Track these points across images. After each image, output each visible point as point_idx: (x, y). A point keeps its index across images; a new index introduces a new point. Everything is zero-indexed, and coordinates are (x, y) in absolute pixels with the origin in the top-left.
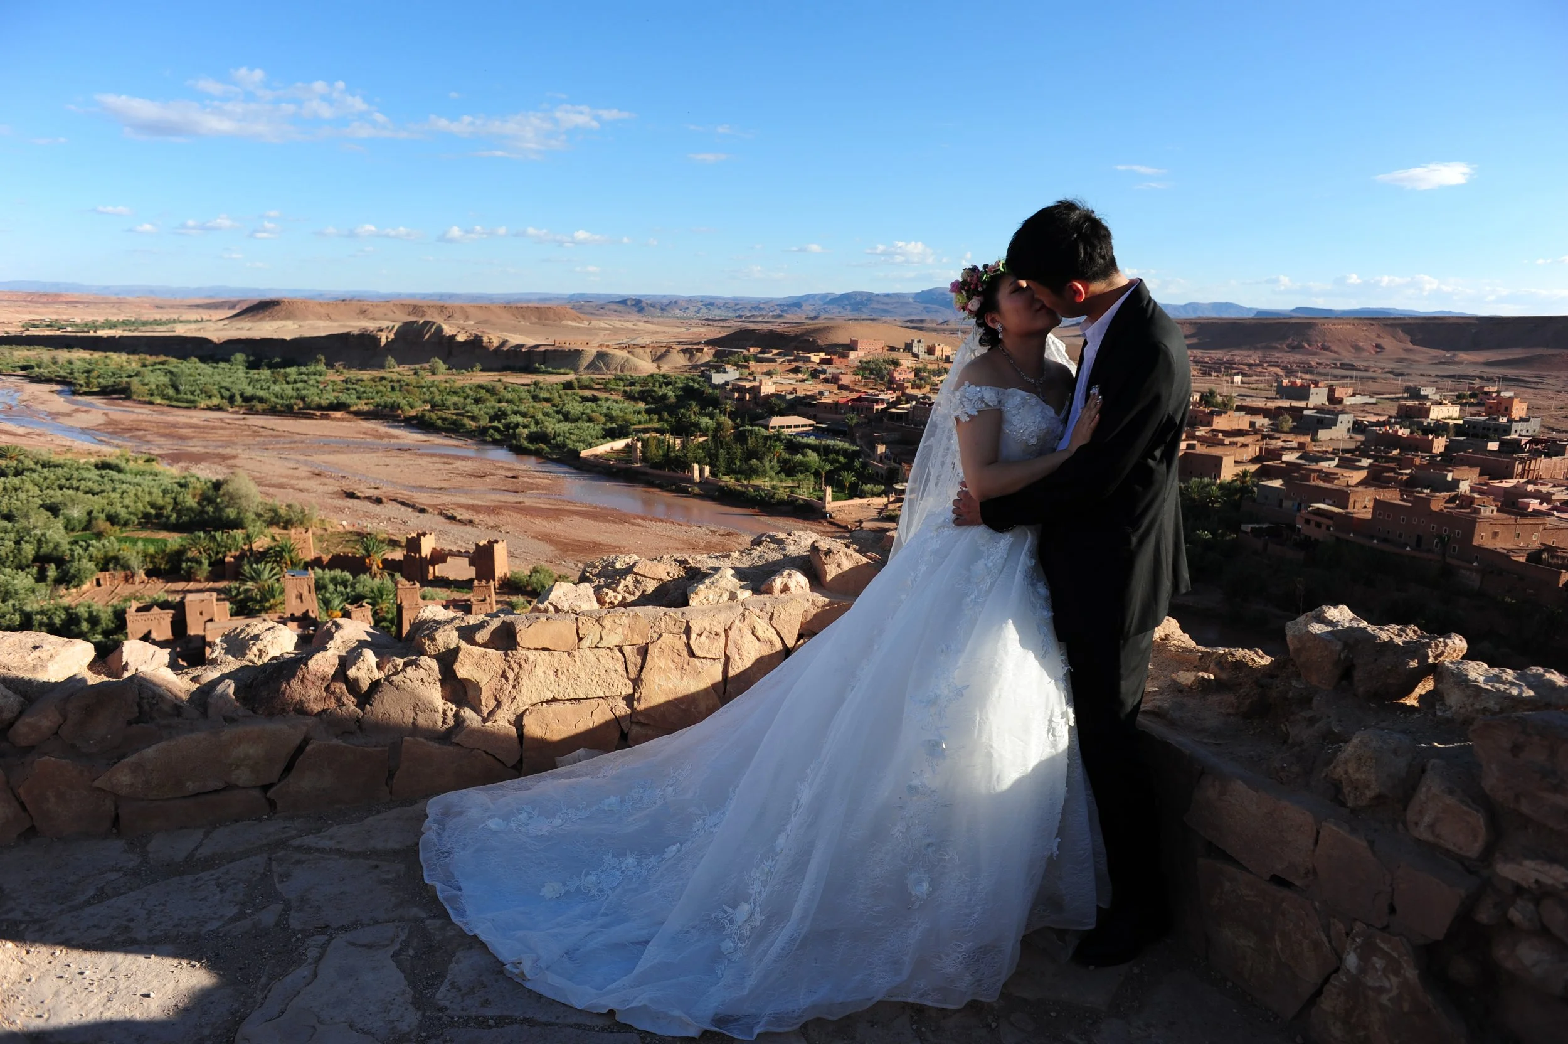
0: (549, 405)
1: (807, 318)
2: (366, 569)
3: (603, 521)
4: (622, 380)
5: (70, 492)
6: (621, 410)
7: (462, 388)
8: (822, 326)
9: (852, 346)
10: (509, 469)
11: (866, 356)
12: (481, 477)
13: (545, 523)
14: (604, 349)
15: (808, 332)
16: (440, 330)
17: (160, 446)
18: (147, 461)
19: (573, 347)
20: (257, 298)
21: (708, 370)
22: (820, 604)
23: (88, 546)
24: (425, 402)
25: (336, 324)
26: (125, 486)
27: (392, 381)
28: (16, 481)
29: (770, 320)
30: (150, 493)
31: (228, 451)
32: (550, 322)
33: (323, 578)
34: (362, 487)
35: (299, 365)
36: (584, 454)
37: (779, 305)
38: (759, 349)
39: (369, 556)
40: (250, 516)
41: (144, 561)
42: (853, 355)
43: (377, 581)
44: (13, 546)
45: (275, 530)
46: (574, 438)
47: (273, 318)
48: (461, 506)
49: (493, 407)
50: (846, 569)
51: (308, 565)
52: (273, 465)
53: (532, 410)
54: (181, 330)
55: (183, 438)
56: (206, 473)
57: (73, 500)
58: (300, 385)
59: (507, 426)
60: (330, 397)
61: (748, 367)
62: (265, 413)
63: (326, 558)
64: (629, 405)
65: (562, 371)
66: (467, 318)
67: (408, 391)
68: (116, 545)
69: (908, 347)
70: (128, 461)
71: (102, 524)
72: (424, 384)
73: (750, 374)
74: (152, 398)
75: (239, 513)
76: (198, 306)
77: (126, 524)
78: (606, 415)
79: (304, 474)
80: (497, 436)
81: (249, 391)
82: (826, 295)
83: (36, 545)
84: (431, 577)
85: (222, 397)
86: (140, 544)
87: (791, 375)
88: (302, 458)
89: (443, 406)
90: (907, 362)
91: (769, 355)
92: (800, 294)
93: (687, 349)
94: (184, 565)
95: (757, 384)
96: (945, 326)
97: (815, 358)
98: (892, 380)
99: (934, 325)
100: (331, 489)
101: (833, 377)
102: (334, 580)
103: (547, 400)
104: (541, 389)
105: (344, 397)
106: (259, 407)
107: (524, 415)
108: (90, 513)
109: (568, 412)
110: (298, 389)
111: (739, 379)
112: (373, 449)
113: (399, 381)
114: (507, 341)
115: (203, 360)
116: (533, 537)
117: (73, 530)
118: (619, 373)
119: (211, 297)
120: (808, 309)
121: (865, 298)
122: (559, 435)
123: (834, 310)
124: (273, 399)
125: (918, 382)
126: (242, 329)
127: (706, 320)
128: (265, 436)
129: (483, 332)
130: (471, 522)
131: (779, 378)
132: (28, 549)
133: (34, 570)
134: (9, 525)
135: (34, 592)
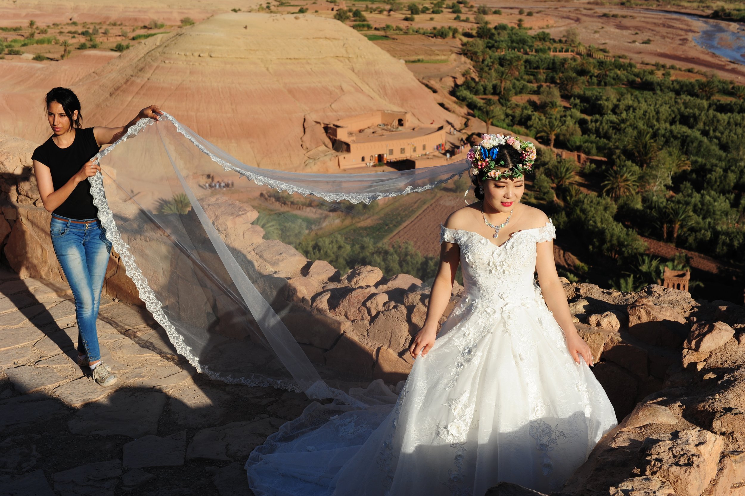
22: (616, 341)
44: (722, 173)
50: (643, 322)
83: (738, 175)
132: (732, 177)
133: (732, 196)
134: (724, 155)
135: (727, 214)
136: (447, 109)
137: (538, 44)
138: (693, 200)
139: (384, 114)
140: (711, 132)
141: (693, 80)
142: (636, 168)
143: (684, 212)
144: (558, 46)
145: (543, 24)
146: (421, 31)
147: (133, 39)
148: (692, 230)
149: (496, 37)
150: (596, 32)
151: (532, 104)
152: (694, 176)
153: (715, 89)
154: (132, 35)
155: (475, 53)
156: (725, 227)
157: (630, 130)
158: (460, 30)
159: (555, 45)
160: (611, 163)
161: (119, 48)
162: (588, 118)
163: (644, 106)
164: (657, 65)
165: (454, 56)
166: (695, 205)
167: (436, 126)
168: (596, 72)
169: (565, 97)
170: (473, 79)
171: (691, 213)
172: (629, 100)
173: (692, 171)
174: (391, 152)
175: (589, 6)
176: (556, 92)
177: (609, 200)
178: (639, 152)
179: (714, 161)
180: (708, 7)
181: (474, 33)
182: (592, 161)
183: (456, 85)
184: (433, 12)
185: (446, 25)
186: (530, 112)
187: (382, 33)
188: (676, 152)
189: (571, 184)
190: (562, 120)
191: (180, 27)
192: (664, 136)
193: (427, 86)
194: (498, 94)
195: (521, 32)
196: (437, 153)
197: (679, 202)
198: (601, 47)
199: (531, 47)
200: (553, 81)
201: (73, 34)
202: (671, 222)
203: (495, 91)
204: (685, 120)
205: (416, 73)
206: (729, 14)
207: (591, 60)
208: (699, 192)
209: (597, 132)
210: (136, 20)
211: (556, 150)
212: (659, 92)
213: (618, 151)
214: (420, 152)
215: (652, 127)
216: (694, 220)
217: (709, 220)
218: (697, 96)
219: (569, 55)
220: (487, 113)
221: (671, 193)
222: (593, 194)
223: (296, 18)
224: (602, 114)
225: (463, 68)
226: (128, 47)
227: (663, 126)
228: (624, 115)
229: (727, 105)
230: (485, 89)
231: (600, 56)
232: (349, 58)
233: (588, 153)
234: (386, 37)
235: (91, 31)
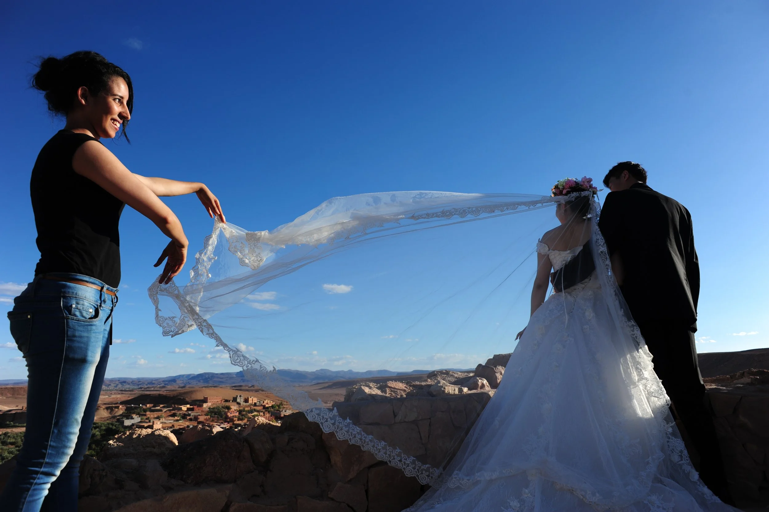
0: (13, 446)
1: (179, 387)
8: (188, 390)
9: (205, 400)
11: (212, 405)
15: (181, 394)
21: (121, 418)
29: (158, 389)
32: (20, 396)
37: (164, 381)
38: (152, 405)
42: (205, 405)
61: (145, 415)
69: (235, 400)
73: (147, 419)
82: (189, 375)
87: (171, 418)
90: (234, 407)
91: (158, 408)
92: (175, 375)
93: (109, 407)
95: (151, 424)
96: (252, 388)
97: (184, 408)
98: (227, 417)
99: (247, 388)
101: (194, 418)
104: (9, 437)
111: (140, 422)
120: (180, 382)
121: (210, 376)
123: (194, 383)
125: (241, 417)
127: (122, 390)
131: (164, 420)
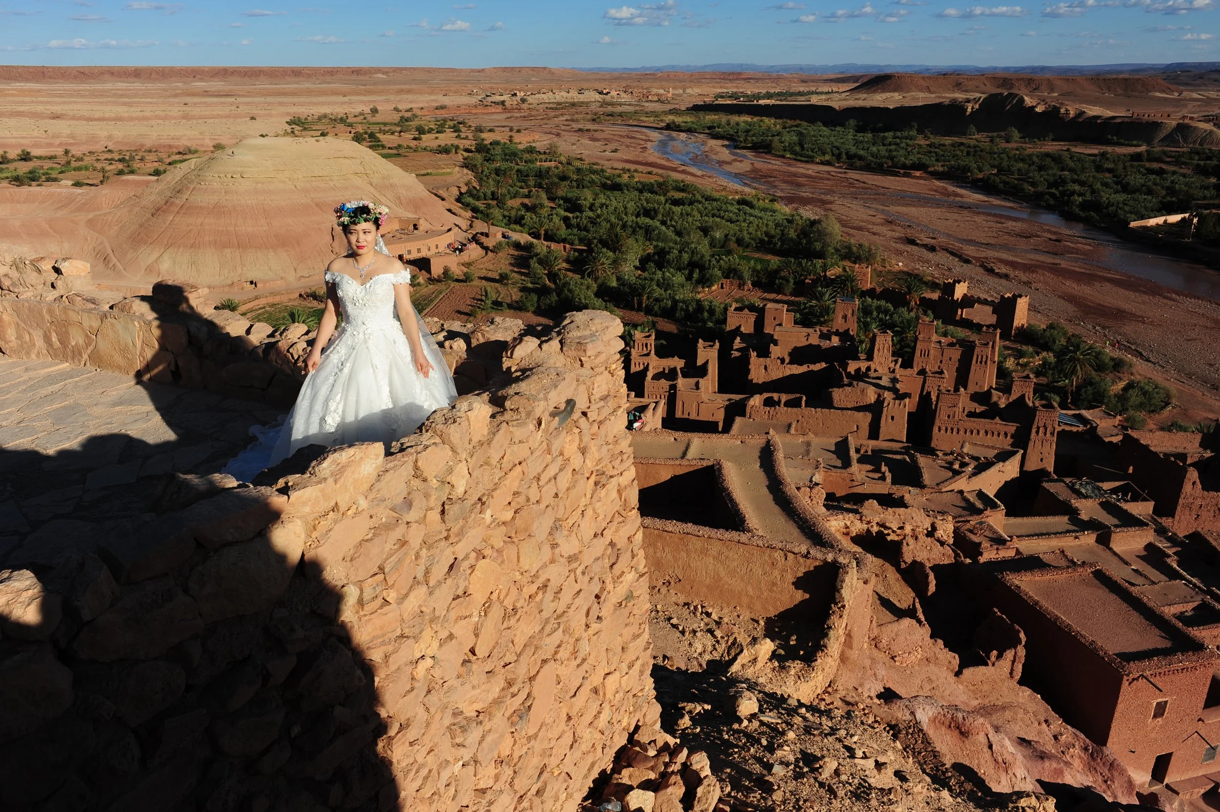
2: (906, 304)
3: (1133, 291)
4: (1198, 153)
5: (718, 220)
6: (1186, 184)
7: (1030, 156)
10: (1055, 233)
12: (1026, 237)
13: (1075, 285)
14: (1186, 121)
16: (1022, 100)
17: (782, 190)
18: (771, 201)
19: (1152, 119)
20: (876, 72)
23: (721, 259)
24: (993, 166)
25: (933, 95)
26: (752, 219)
27: (969, 147)
28: (688, 209)
30: (767, 225)
31: (828, 197)
33: (871, 306)
34: (922, 236)
35: (896, 130)
36: (1133, 224)
39: (909, 293)
40: (831, 250)
41: (752, 275)
43: (913, 314)
44: (678, 253)
45: (847, 263)
46: (1127, 208)
47: (884, 91)
48: (1002, 261)
49: (1054, 175)
51: (863, 294)
52: (857, 211)
53: (1091, 179)
54: (815, 100)
55: (799, 185)
56: (808, 213)
57: (717, 226)
58: (893, 147)
59: (1063, 193)
60: (914, 158)
62: (861, 169)
63: (879, 290)
64: (1196, 180)
65: (1135, 142)
66: (1052, 90)
67: (980, 157)
68: (737, 260)
70: (759, 199)
71: (733, 245)
72: (996, 150)
74: (784, 153)
75: (823, 247)
76: (831, 80)
77: (747, 246)
78: (1168, 188)
79: (879, 220)
80: (1052, 202)
81: (853, 150)
83: (691, 255)
84: (958, 318)
85: (833, 155)
86: (752, 262)
88: (881, 207)
89: (1009, 171)
94: (777, 281)
100: (897, 235)
102: (878, 308)
103: (1109, 171)
105: (925, 159)
106: (858, 163)
107: (1082, 184)
108: (726, 236)
109: (1128, 184)
110: (891, 151)
112: (938, 204)
113: (975, 147)
114: (1084, 112)
115: (825, 125)
116: (1059, 297)
117: (714, 247)
118: (1197, 146)
119: (842, 73)
122: (1113, 205)
124: (870, 158)
126: (859, 99)
128: (857, 188)
129: (1062, 104)
130: (1006, 276)
132: (686, 257)
133: (687, 272)
134: (678, 239)
135: (683, 287)
136: (454, 214)
137: (526, 156)
138: (656, 277)
139: (401, 220)
140: (668, 222)
141: (652, 181)
142: (611, 254)
143: (650, 286)
144: (543, 157)
145: (530, 139)
146: (429, 149)
147: (170, 164)
148: (657, 300)
149: (492, 152)
150: (573, 144)
151: (524, 205)
152: (656, 257)
153: (670, 187)
154: (168, 161)
155: (475, 166)
156: (682, 296)
157: (604, 224)
158: (462, 147)
159: (541, 156)
160: (590, 251)
161: (157, 173)
162: (571, 215)
163: (614, 203)
164: (623, 169)
165: (457, 169)
166: (658, 281)
167: (446, 228)
168: (575, 177)
169: (551, 199)
170: (474, 188)
171: (655, 287)
172: (602, 199)
173: (654, 254)
174: (409, 252)
175: (567, 123)
176: (544, 195)
177: (590, 280)
178: (612, 241)
179: (671, 245)
180: (662, 121)
181: (473, 148)
182: (575, 250)
183: (461, 193)
184: (438, 132)
185: (449, 143)
186: (523, 213)
187: (394, 151)
188: (641, 238)
189: (560, 270)
190: (550, 218)
191: (212, 152)
192: (631, 227)
193: (436, 195)
194: (496, 199)
195: (513, 147)
196: (448, 251)
197: (645, 279)
198: (579, 156)
199: (521, 159)
200: (540, 186)
201: (111, 161)
202: (640, 295)
203: (494, 196)
204: (648, 213)
205: (425, 184)
206: (679, 126)
207: (571, 167)
208: (661, 270)
209: (578, 227)
210: (170, 146)
211: (546, 243)
212: (626, 191)
213: (595, 241)
214: (434, 251)
215: (622, 220)
216: (658, 292)
217: (669, 292)
218: (656, 193)
219: (553, 164)
220: (488, 215)
221: (639, 272)
222: (577, 277)
223: (317, 141)
224: (581, 212)
225: (466, 179)
226: (165, 172)
227: (630, 219)
228: (599, 211)
229: (680, 199)
230: (485, 195)
231: (578, 164)
232: (366, 174)
233: (572, 244)
234: (399, 155)
235: (127, 158)
